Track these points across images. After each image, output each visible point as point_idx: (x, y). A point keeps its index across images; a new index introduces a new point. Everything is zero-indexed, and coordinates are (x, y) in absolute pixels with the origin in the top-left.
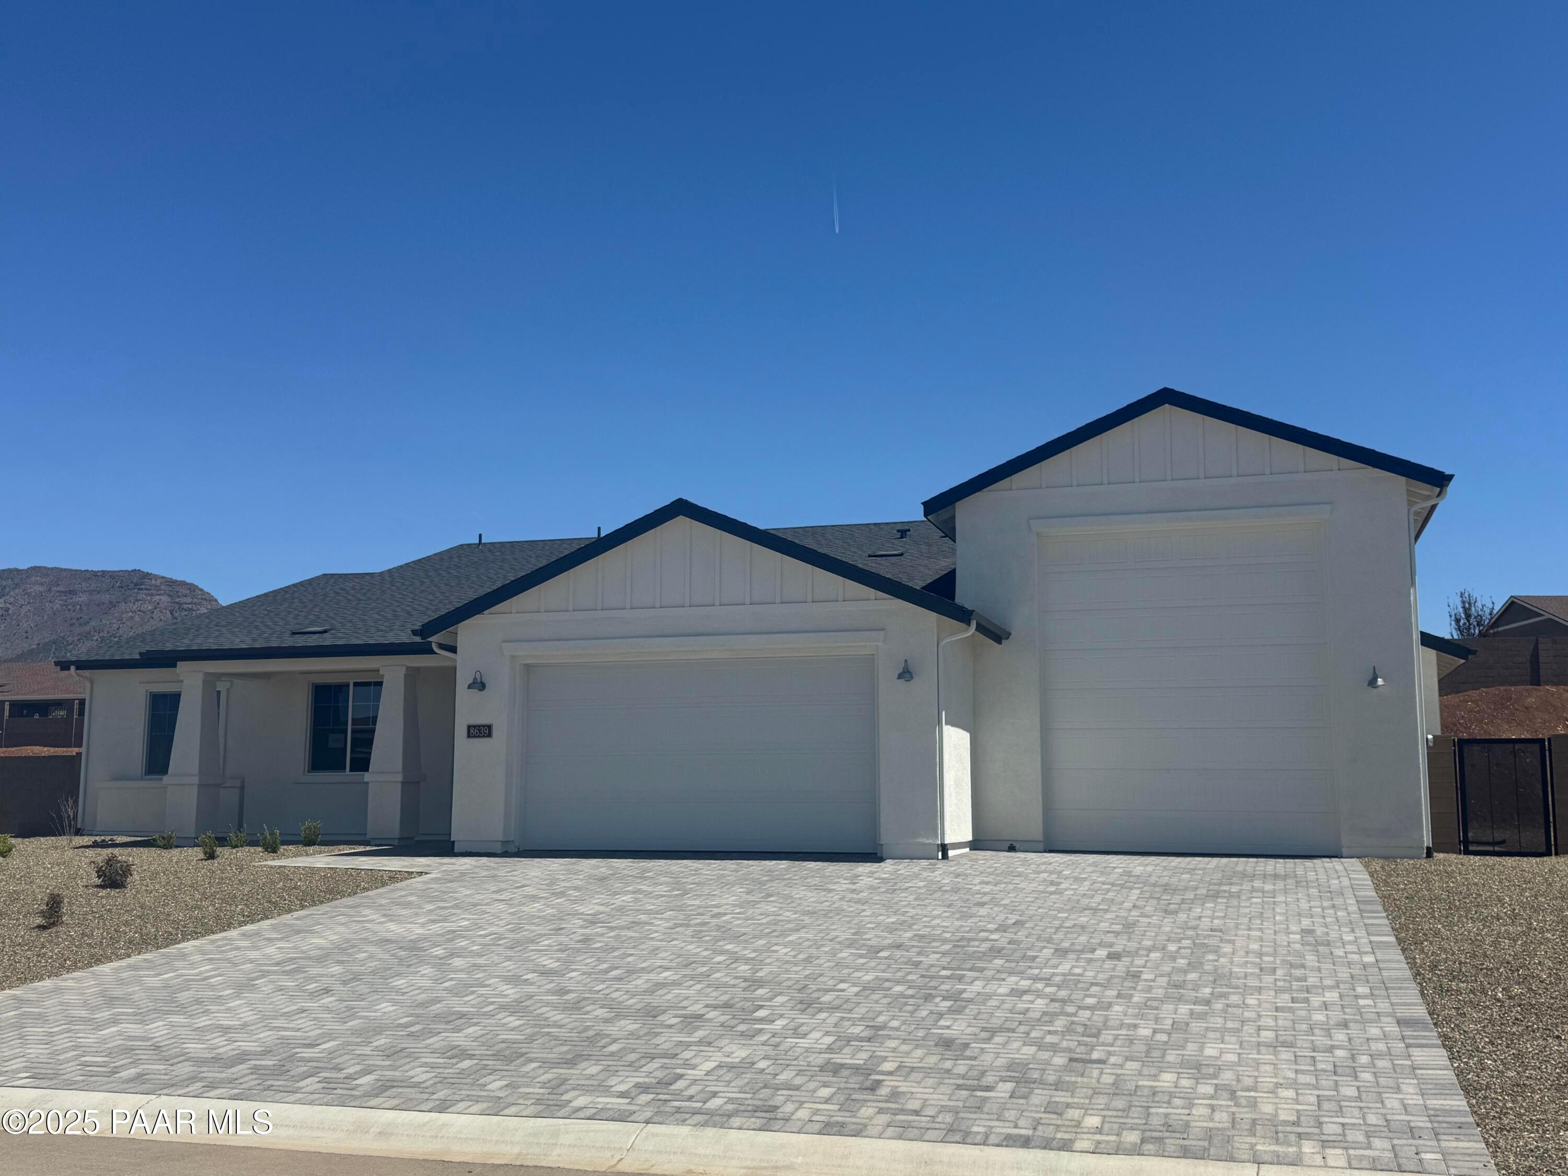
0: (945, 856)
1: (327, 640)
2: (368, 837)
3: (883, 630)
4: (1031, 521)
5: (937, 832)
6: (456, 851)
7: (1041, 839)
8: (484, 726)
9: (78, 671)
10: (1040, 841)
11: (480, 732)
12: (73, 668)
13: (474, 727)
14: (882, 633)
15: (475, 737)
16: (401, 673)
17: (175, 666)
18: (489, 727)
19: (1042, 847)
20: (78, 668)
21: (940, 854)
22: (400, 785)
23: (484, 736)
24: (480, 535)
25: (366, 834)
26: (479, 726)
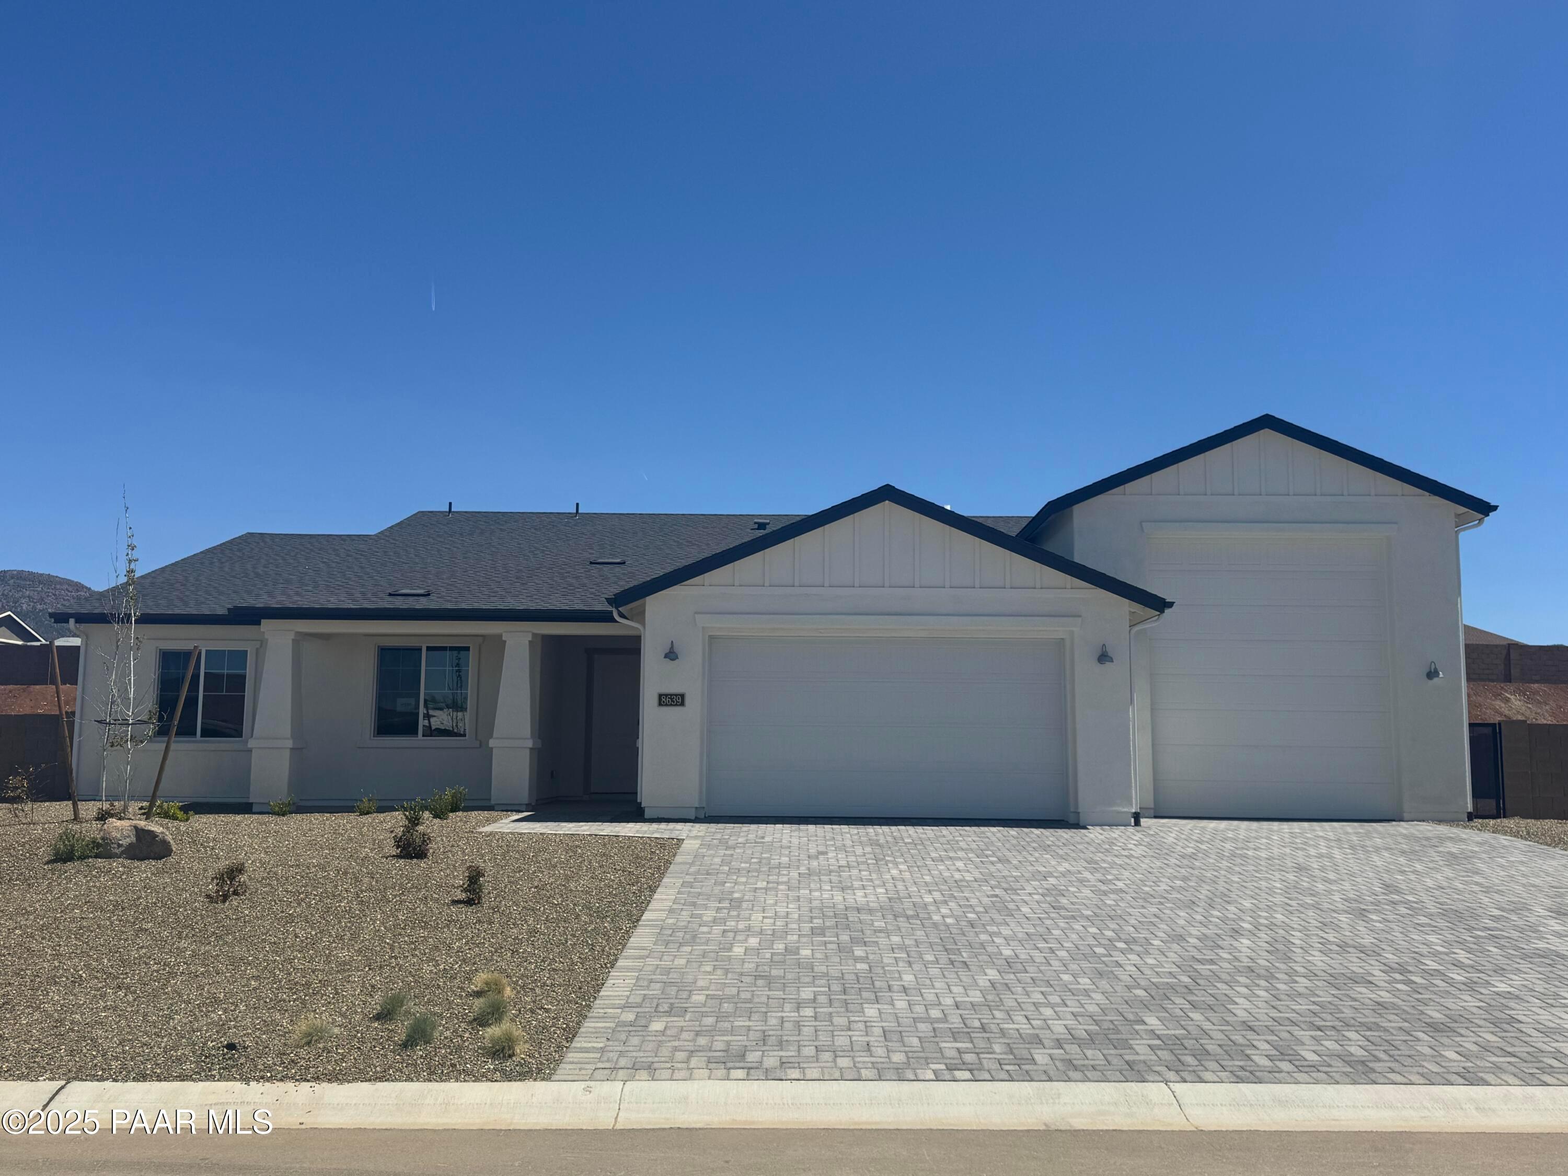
0: (1137, 823)
1: (422, 604)
2: (493, 802)
3: (1080, 616)
4: (1143, 524)
5: (1132, 801)
6: (646, 817)
7: (1152, 806)
8: (676, 695)
9: (78, 625)
10: (1151, 808)
11: (672, 701)
12: (72, 621)
13: (666, 695)
14: (1080, 619)
15: (666, 705)
16: (526, 639)
17: (259, 624)
18: (682, 696)
19: (1152, 813)
20: (78, 621)
21: (1133, 820)
22: (528, 751)
23: (676, 705)
24: (450, 504)
25: (490, 800)
26: (671, 695)
